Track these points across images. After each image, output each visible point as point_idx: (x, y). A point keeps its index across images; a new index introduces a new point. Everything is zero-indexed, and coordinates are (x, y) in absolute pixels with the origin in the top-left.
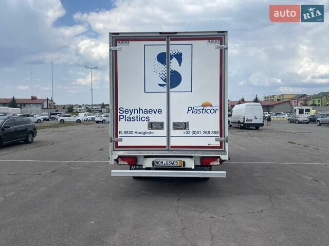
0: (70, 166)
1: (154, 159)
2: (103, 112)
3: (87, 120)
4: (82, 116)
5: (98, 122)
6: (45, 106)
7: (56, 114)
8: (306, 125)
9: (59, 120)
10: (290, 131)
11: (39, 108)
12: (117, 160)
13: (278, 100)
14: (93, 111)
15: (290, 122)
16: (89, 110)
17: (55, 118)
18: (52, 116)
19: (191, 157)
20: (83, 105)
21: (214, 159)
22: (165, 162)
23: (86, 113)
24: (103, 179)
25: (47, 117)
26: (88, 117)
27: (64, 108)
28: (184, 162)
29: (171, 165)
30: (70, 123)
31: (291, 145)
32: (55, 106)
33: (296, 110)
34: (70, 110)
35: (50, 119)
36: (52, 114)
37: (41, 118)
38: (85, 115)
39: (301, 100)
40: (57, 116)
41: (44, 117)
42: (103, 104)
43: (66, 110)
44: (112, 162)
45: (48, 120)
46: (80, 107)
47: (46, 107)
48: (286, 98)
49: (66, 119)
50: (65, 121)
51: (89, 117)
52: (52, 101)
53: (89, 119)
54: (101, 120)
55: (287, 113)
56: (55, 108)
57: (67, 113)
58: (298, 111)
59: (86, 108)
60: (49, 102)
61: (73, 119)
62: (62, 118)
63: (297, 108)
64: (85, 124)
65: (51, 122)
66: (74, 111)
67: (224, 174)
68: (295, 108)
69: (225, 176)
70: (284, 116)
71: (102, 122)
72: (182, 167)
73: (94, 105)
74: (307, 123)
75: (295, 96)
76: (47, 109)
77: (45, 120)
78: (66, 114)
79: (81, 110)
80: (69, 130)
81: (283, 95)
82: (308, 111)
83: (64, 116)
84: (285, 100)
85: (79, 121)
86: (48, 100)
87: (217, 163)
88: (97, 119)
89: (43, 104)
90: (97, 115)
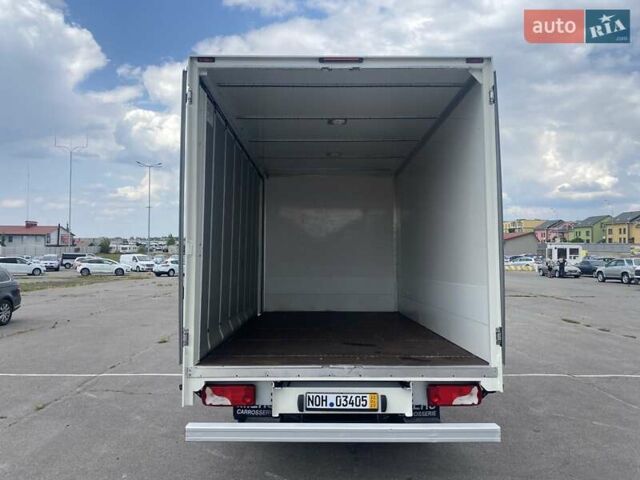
0: (85, 390)
1: (302, 391)
2: (170, 252)
3: (139, 270)
4: (126, 262)
5: (159, 274)
6: (54, 241)
7: (73, 257)
8: (576, 280)
9: (79, 269)
10: (553, 294)
11: (41, 244)
12: (202, 394)
13: (511, 231)
14: (151, 250)
15: (543, 275)
16: (142, 248)
17: (71, 265)
18: (65, 262)
19: (404, 385)
20: (132, 238)
21: (464, 388)
22: (331, 399)
23: (136, 255)
24: (164, 430)
25: (55, 263)
26: (139, 263)
27: (91, 245)
28: (384, 399)
29: (349, 406)
30: (102, 277)
31: (571, 327)
32: (74, 241)
33: (551, 250)
34: (105, 249)
35: (61, 268)
36: (65, 257)
37: (42, 265)
38: (134, 258)
39: (553, 231)
40: (75, 262)
41: (48, 262)
42: (171, 237)
43: (96, 249)
44: (188, 399)
45: (57, 269)
46: (125, 242)
47: (55, 243)
48: (526, 228)
49: (94, 268)
50: (91, 271)
51: (142, 264)
52: (67, 230)
53: (141, 267)
54: (166, 269)
55: (532, 256)
56: (73, 245)
57: (96, 254)
58: (555, 254)
59: (138, 244)
60: (62, 232)
61: (108, 267)
62: (85, 265)
63: (553, 247)
64: (133, 278)
65: (63, 274)
66: (113, 251)
67: (493, 432)
68: (549, 247)
69: (498, 439)
70: (528, 262)
71: (168, 273)
72: (380, 412)
73: (152, 239)
74: (577, 277)
75: (541, 223)
76: (58, 246)
77: (50, 269)
78: (95, 258)
79: (126, 249)
80: (98, 292)
81: (519, 221)
82: (574, 252)
83: (90, 262)
84: (525, 231)
85: (120, 272)
86: (59, 227)
87: (472, 399)
88: (158, 268)
89: (49, 236)
90: (159, 260)
